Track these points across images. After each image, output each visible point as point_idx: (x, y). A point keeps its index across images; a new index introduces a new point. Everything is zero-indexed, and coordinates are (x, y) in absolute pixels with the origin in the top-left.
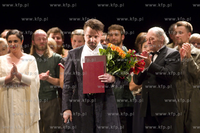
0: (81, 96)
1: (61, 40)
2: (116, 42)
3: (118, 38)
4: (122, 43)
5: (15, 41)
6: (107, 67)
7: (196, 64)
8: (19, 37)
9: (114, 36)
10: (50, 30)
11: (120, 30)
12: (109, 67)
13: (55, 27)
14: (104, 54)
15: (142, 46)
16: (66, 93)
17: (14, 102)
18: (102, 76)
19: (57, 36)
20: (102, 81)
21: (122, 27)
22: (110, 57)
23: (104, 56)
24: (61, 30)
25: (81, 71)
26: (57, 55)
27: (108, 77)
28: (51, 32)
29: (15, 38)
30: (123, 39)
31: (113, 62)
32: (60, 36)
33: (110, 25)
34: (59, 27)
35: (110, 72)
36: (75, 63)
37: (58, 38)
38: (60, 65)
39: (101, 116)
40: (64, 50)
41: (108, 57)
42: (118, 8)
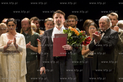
0: (52, 58)
1: (38, 25)
2: (73, 26)
3: (74, 23)
4: (76, 26)
5: (13, 25)
6: (68, 41)
7: (121, 39)
8: (14, 22)
9: (71, 22)
10: (32, 18)
11: (75, 18)
12: (69, 41)
13: (35, 16)
14: (66, 33)
15: (88, 28)
16: (42, 57)
17: (11, 62)
18: (65, 46)
19: (36, 22)
20: (65, 49)
21: (76, 16)
22: (70, 34)
23: (66, 34)
24: (38, 19)
25: (52, 43)
26: (37, 34)
27: (68, 47)
28: (32, 20)
29: (12, 23)
30: (77, 23)
31: (72, 38)
32: (38, 22)
33: (68, 15)
34: (37, 17)
35: (70, 44)
36: (48, 39)
37: (37, 24)
38: (38, 40)
39: (63, 71)
40: (40, 30)
41: (69, 35)
42: (73, 5)
